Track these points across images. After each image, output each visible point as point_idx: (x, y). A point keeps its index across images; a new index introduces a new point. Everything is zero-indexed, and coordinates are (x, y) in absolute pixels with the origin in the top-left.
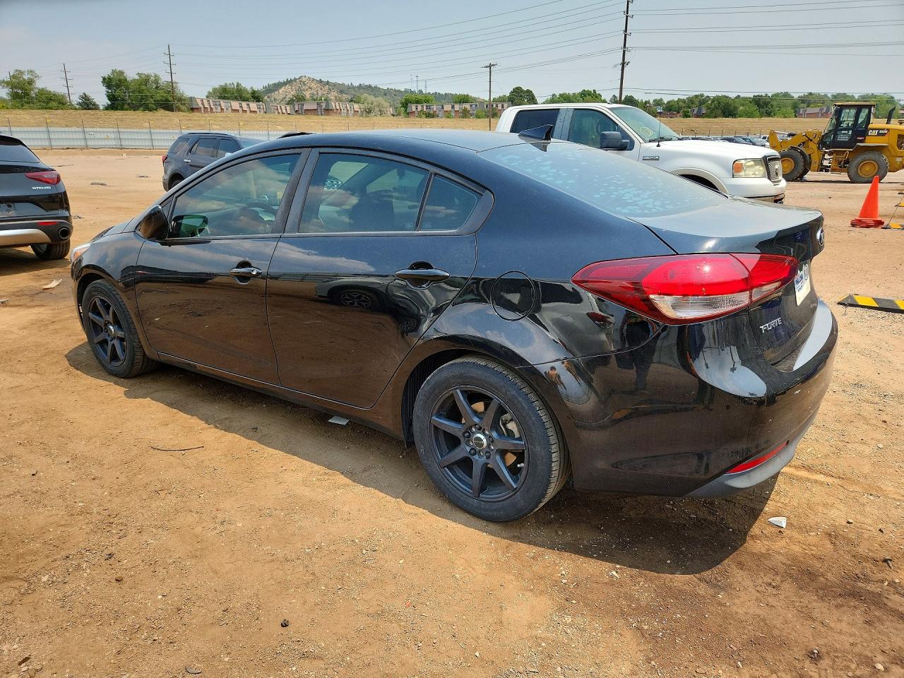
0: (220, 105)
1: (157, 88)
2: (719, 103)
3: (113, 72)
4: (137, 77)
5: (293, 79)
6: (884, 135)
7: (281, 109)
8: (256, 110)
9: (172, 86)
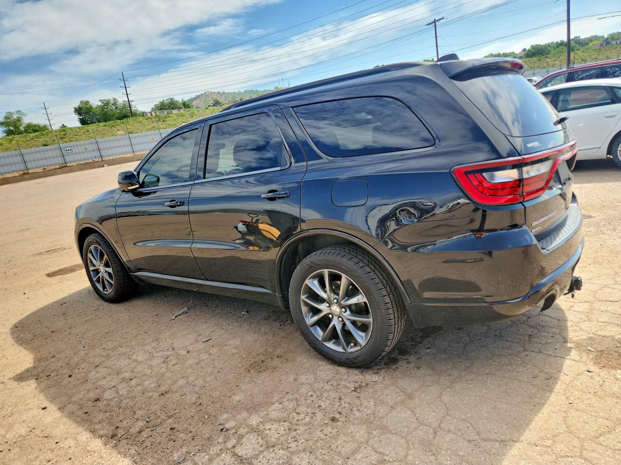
3: (82, 102)
4: (100, 104)
9: (129, 104)
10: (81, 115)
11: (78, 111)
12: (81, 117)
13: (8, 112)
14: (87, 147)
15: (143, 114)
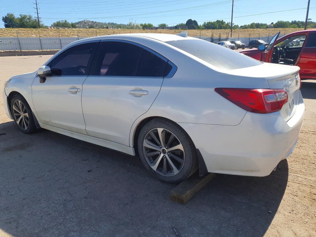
1: (30, 21)
3: (8, 14)
4: (20, 17)
9: (38, 20)
10: (6, 23)
11: (5, 19)
12: (6, 24)
14: (11, 41)
15: (46, 27)
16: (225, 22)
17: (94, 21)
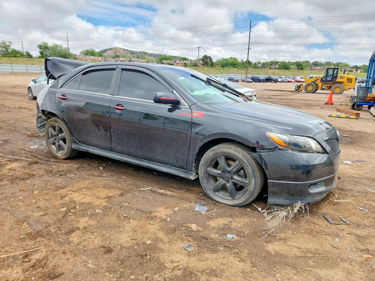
0: (86, 58)
1: (61, 50)
2: (283, 64)
3: (43, 43)
4: (53, 45)
5: (112, 48)
6: (343, 78)
7: (111, 60)
8: (101, 60)
11: (40, 47)
12: (41, 50)
13: (4, 41)
15: (75, 56)
16: (237, 59)
17: (125, 48)
